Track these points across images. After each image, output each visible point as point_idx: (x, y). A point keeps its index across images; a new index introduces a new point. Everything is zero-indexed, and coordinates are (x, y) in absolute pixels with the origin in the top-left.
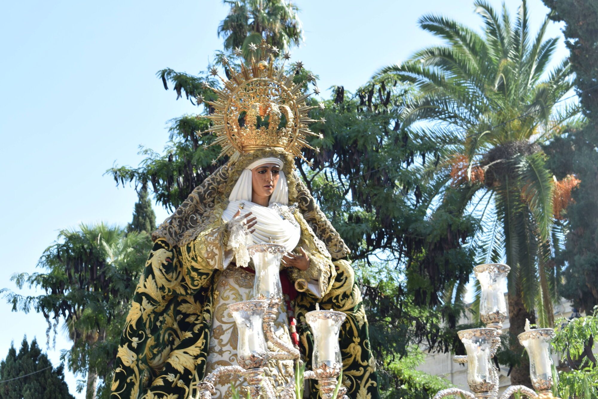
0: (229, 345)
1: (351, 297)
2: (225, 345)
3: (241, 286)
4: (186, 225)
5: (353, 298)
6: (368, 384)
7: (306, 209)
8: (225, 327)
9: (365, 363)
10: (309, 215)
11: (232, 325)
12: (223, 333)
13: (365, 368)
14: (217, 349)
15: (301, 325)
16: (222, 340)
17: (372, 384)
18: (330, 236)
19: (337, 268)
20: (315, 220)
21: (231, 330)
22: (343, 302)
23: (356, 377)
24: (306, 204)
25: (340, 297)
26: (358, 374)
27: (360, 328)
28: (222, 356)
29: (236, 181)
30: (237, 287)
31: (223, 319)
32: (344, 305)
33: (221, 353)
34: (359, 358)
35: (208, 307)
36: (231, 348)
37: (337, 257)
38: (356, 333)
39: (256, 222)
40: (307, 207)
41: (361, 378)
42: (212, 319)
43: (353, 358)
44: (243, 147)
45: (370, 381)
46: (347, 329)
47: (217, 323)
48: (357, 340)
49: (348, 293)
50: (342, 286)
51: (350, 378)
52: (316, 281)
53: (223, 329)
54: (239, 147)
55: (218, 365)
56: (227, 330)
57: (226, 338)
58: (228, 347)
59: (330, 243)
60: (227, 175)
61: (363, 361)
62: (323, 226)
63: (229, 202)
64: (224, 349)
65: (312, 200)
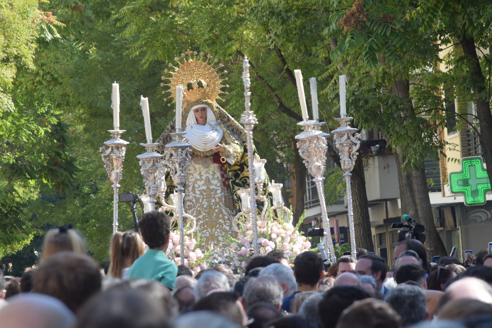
0: (192, 192)
2: (190, 192)
4: (167, 141)
7: (226, 121)
8: (190, 184)
10: (227, 124)
11: (192, 183)
12: (189, 186)
19: (245, 147)
20: (232, 125)
21: (193, 185)
24: (226, 118)
28: (189, 197)
29: (187, 116)
31: (190, 180)
36: (192, 194)
37: (245, 141)
44: (188, 101)
52: (228, 157)
54: (186, 101)
55: (188, 201)
57: (190, 189)
62: (236, 127)
63: (186, 126)
64: (190, 194)
65: (228, 116)
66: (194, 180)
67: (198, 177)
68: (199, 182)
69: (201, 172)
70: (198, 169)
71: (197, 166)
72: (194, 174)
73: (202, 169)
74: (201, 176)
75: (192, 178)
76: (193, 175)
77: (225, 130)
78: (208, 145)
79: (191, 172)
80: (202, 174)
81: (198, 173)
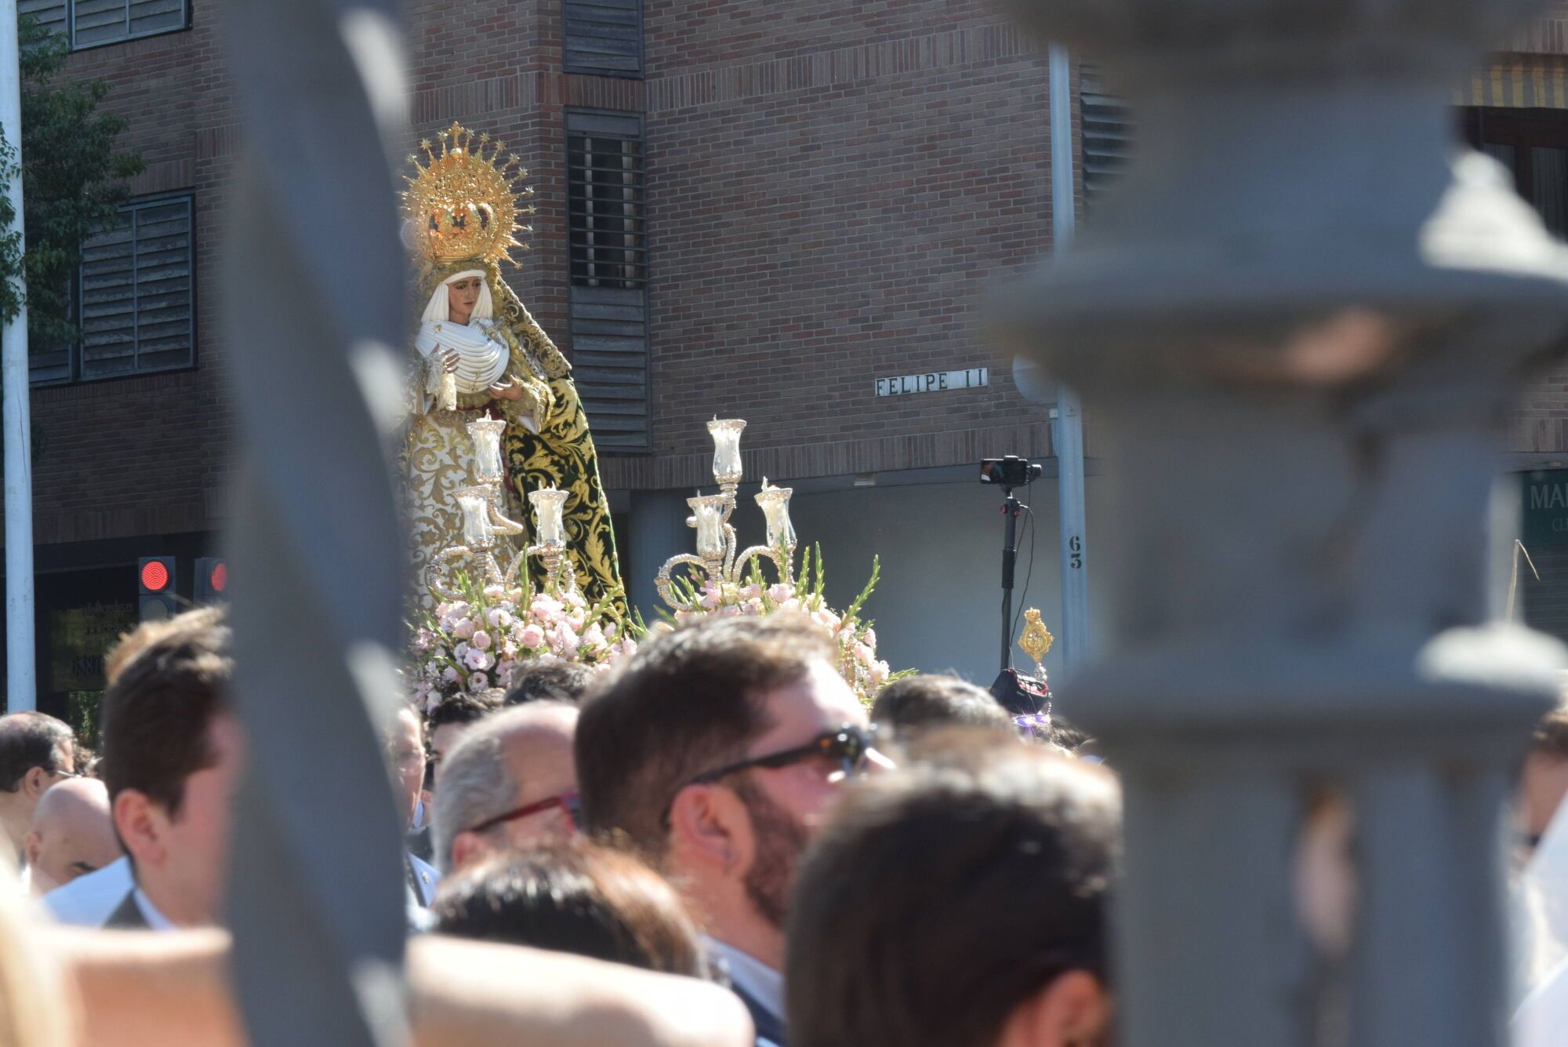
0: (431, 497)
1: (574, 426)
2: (425, 499)
3: (441, 425)
5: (576, 427)
6: (599, 530)
7: (515, 320)
8: (425, 476)
9: (594, 505)
10: (519, 327)
11: (433, 474)
12: (423, 483)
13: (594, 510)
14: (417, 502)
15: (514, 465)
16: (422, 492)
17: (604, 529)
18: (546, 351)
19: (555, 390)
20: (526, 332)
21: (433, 479)
22: (565, 431)
23: (584, 522)
24: (515, 314)
25: (561, 427)
26: (587, 517)
27: (587, 462)
28: (424, 512)
29: (430, 298)
30: (436, 426)
31: (423, 467)
32: (565, 436)
33: (422, 507)
34: (586, 499)
35: (404, 454)
36: (434, 502)
37: (555, 375)
38: (581, 469)
39: (459, 358)
40: (515, 318)
41: (589, 522)
42: (409, 469)
43: (578, 500)
44: (436, 257)
45: (601, 526)
46: (571, 463)
47: (415, 472)
48: (584, 477)
49: (571, 420)
50: (562, 412)
51: (576, 523)
52: (530, 413)
53: (422, 479)
54: (432, 257)
55: (420, 522)
56: (427, 480)
57: (427, 489)
58: (431, 501)
59: (546, 359)
60: (418, 292)
61: (591, 501)
62: (536, 339)
63: (421, 324)
64: (426, 503)
65: (521, 308)
66: (436, 466)
67: (448, 461)
68: (450, 474)
69: (455, 448)
70: (446, 438)
71: (444, 431)
72: (436, 452)
73: (458, 439)
74: (456, 458)
75: (430, 463)
76: (433, 455)
77: (514, 345)
78: (484, 377)
79: (425, 446)
80: (459, 452)
81: (447, 449)
